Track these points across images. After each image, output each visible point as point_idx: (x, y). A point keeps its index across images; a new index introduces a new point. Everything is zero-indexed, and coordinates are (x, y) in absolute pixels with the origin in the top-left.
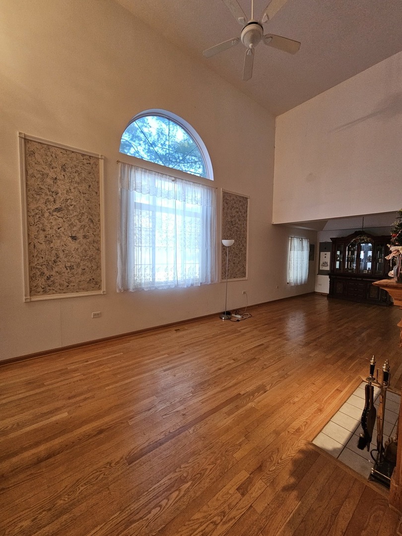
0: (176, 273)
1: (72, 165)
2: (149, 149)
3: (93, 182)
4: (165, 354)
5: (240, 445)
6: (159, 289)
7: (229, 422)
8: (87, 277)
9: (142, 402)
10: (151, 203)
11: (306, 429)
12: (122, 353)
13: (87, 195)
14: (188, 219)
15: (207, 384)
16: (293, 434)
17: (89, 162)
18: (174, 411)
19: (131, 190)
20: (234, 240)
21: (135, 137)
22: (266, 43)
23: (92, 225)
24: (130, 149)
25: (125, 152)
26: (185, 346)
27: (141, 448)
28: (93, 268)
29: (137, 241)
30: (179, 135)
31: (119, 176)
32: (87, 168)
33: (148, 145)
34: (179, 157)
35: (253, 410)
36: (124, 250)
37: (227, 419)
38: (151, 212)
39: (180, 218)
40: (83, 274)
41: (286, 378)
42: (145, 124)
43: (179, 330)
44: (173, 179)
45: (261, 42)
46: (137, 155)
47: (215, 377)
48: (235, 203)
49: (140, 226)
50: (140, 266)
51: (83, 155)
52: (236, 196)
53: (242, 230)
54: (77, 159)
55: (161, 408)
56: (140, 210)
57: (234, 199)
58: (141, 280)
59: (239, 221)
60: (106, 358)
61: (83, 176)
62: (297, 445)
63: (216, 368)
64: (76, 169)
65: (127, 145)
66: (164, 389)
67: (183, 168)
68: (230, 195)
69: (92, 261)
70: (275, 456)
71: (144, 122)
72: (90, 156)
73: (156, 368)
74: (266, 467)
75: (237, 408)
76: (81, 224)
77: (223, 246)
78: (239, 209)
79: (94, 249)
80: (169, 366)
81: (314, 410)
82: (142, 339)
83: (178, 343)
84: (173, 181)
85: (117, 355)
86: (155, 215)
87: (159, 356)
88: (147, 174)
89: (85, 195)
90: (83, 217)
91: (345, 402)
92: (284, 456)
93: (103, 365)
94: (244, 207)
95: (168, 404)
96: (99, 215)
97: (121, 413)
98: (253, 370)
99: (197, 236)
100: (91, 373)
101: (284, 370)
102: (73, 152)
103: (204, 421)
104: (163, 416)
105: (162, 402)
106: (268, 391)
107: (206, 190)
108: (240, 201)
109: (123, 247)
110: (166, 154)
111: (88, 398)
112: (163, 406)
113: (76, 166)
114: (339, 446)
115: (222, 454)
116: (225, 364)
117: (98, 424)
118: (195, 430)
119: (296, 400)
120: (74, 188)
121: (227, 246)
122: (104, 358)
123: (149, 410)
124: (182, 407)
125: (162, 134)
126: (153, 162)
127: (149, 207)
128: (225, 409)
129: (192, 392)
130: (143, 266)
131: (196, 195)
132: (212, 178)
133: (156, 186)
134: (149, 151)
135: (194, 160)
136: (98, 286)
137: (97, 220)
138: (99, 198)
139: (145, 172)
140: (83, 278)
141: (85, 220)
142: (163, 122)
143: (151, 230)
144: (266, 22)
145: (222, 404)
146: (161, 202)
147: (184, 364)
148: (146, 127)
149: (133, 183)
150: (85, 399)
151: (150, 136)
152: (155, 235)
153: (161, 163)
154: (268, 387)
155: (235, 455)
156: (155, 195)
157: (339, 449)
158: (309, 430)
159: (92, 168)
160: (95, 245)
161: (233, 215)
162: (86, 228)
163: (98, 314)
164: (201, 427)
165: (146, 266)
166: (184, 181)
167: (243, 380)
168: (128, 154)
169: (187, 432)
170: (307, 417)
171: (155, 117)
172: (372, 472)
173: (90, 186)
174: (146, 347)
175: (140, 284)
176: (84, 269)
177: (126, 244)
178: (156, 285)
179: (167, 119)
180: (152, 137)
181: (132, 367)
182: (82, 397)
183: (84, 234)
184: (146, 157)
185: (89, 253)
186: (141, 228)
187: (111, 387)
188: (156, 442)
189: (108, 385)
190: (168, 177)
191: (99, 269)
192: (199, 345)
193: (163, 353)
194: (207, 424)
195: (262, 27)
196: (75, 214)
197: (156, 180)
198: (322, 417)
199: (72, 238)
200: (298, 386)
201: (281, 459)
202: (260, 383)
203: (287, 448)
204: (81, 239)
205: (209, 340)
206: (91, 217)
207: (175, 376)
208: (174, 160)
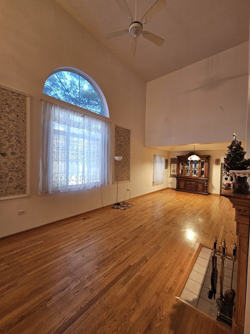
0: (83, 179)
1: (3, 98)
2: (65, 93)
3: (21, 113)
4: (76, 239)
5: (134, 310)
6: (71, 190)
7: (125, 291)
8: (14, 184)
9: (58, 283)
10: (66, 131)
11: (175, 287)
12: (42, 241)
13: (15, 122)
14: (92, 142)
15: (107, 261)
16: (167, 293)
17: (17, 98)
18: (84, 287)
19: (51, 121)
20: (122, 157)
21: (54, 84)
22: (144, 36)
23: (19, 145)
24: (51, 92)
25: (47, 94)
26: (90, 231)
27: (57, 328)
28: (19, 177)
29: (55, 156)
30: (86, 86)
31: (42, 110)
32: (16, 102)
33: (64, 91)
34: (85, 101)
35: (140, 277)
36: (45, 164)
37: (123, 288)
38: (66, 137)
39: (86, 141)
40: (10, 182)
41: (158, 249)
42: (62, 77)
43: (85, 218)
44: (82, 115)
45: (141, 35)
46: (56, 96)
47: (113, 254)
48: (123, 133)
49: (57, 146)
50: (57, 175)
51: (13, 92)
52: (123, 129)
53: (127, 150)
54: (8, 95)
55: (74, 287)
56: (58, 135)
57: (122, 131)
58: (58, 184)
59: (125, 144)
60: (29, 246)
61: (13, 107)
62: (171, 303)
63: (113, 247)
64: (7, 102)
65: (48, 89)
66: (76, 269)
67: (88, 107)
68: (120, 128)
69: (18, 171)
70: (158, 314)
71: (61, 75)
72: (19, 94)
73: (70, 251)
74: (153, 325)
75: (129, 277)
76: (10, 144)
77: (115, 160)
78: (125, 137)
79: (21, 163)
80: (78, 249)
81: (178, 272)
82: (58, 228)
83: (85, 229)
84: (82, 116)
85: (38, 243)
86: (69, 139)
87: (72, 241)
88: (63, 110)
89: (13, 122)
90: (12, 139)
91: (195, 263)
92: (164, 313)
93: (26, 253)
94: (128, 136)
95: (79, 282)
96: (25, 138)
97: (41, 296)
98: (138, 246)
99: (98, 154)
100: (15, 261)
101: (156, 243)
102: (4, 89)
103: (107, 293)
104: (75, 294)
105: (74, 281)
106: (148, 260)
107: (104, 124)
108: (126, 132)
109: (45, 162)
110: (76, 98)
111: (11, 286)
112: (75, 284)
113: (6, 100)
114: (196, 297)
115: (121, 321)
116: (119, 243)
117: (19, 311)
118: (101, 302)
119: (167, 265)
120: (4, 116)
121: (118, 160)
122: (28, 247)
123: (64, 290)
124: (89, 283)
125: (74, 84)
126: (67, 102)
127: (64, 133)
128: (122, 280)
129: (97, 269)
130: (60, 175)
131: (98, 127)
132: (108, 116)
133: (70, 119)
134: (65, 95)
135: (95, 103)
136: (23, 190)
137: (23, 141)
138: (26, 125)
139: (62, 109)
140: (11, 185)
141: (14, 141)
142: (75, 77)
143: (66, 149)
144: (145, 23)
145: (119, 275)
146: (73, 130)
147: (90, 245)
148: (62, 79)
149: (53, 116)
150: (9, 288)
151: (66, 85)
152: (68, 153)
153: (72, 103)
154: (148, 258)
155: (131, 320)
156: (69, 125)
157: (196, 299)
158: (177, 288)
159: (20, 102)
160: (21, 160)
161: (122, 140)
162: (14, 147)
163: (23, 212)
164: (105, 299)
165: (62, 174)
166: (90, 117)
167: (132, 254)
168: (49, 95)
169: (94, 305)
170: (175, 278)
171: (69, 72)
172: (219, 314)
173: (18, 116)
174: (61, 234)
175: (57, 188)
176: (12, 178)
177: (47, 159)
178: (69, 188)
179: (78, 74)
180: (67, 86)
181: (50, 252)
182: (6, 286)
183: (12, 151)
184: (62, 98)
185: (16, 166)
186: (58, 148)
187: (32, 273)
188: (70, 319)
189: (29, 271)
190: (79, 113)
191: (24, 177)
192: (100, 229)
193: (75, 238)
194: (109, 295)
195: (142, 26)
196: (5, 136)
197: (70, 115)
198: (183, 276)
199: (2, 155)
200: (166, 254)
201: (162, 316)
202: (143, 255)
203: (165, 306)
204: (10, 155)
205: (107, 225)
206: (18, 139)
207: (84, 256)
208: (81, 102)
